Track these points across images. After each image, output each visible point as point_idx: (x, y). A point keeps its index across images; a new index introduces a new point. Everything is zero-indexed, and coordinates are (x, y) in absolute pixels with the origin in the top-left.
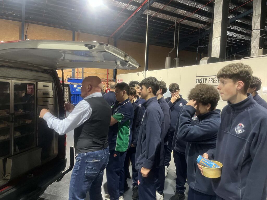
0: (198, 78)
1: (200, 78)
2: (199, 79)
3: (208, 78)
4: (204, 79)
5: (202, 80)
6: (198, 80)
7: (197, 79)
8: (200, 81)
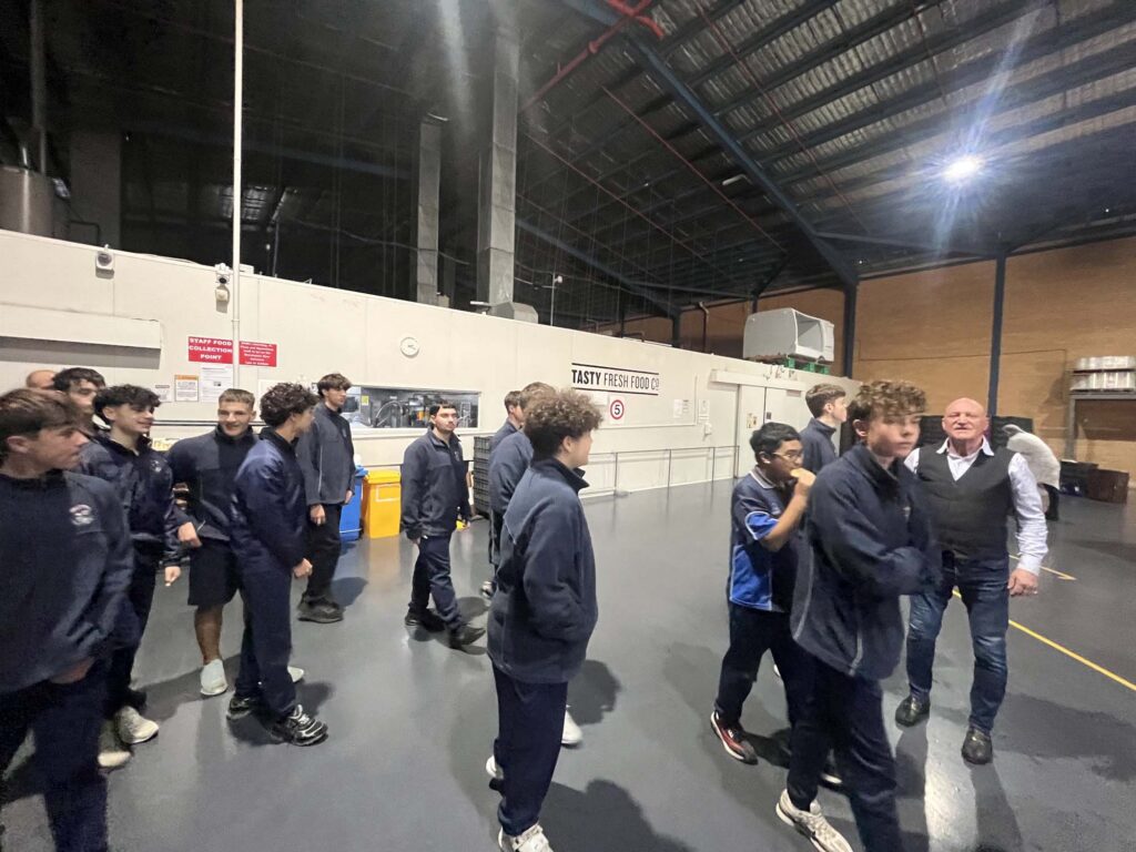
0: (578, 368)
1: (584, 369)
2: (580, 372)
3: (603, 371)
4: (592, 373)
5: (589, 376)
6: (577, 374)
7: (574, 372)
8: (584, 379)
